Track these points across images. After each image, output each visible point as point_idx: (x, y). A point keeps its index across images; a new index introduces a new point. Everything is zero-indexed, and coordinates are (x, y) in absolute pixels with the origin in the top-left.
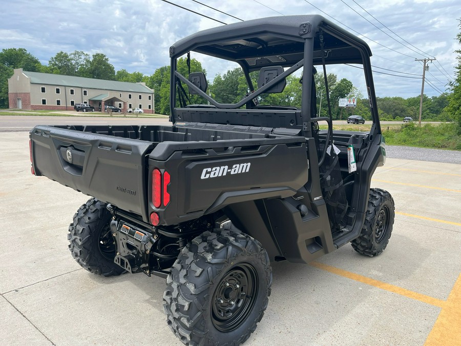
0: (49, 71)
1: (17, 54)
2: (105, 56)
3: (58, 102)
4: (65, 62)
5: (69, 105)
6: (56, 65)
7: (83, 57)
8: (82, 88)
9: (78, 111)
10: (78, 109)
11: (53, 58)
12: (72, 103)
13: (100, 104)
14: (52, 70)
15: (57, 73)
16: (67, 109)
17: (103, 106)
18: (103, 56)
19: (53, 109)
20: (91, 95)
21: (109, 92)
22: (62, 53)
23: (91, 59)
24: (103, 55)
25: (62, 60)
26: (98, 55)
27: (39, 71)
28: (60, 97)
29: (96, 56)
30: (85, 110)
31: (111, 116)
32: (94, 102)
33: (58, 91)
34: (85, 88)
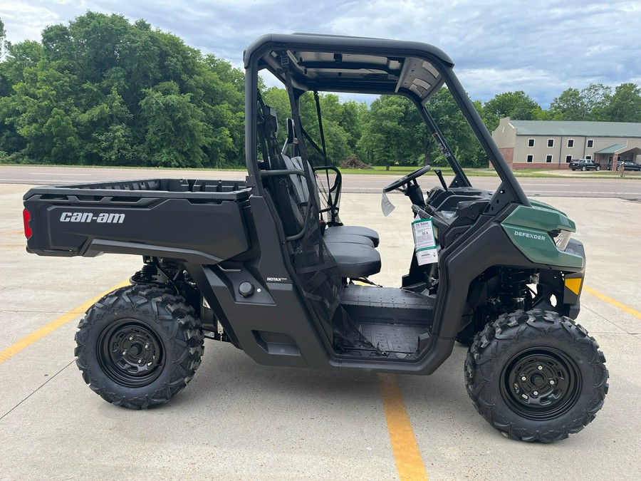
0: (549, 117)
1: (511, 100)
2: (635, 86)
3: (549, 159)
4: (573, 102)
5: (564, 161)
6: (560, 107)
7: (601, 92)
8: (586, 137)
9: (574, 170)
10: (574, 167)
11: (556, 99)
12: (569, 159)
13: (611, 159)
14: (552, 115)
15: (558, 119)
16: (559, 167)
17: (615, 162)
18: (633, 87)
19: (541, 167)
20: (599, 146)
21: (627, 140)
22: (570, 90)
23: (613, 94)
24: (632, 84)
25: (568, 101)
26: (624, 86)
27: (535, 119)
28: (553, 152)
29: (620, 88)
30: (584, 168)
31: (622, 178)
32: (603, 156)
33: (551, 143)
34: (591, 137)
